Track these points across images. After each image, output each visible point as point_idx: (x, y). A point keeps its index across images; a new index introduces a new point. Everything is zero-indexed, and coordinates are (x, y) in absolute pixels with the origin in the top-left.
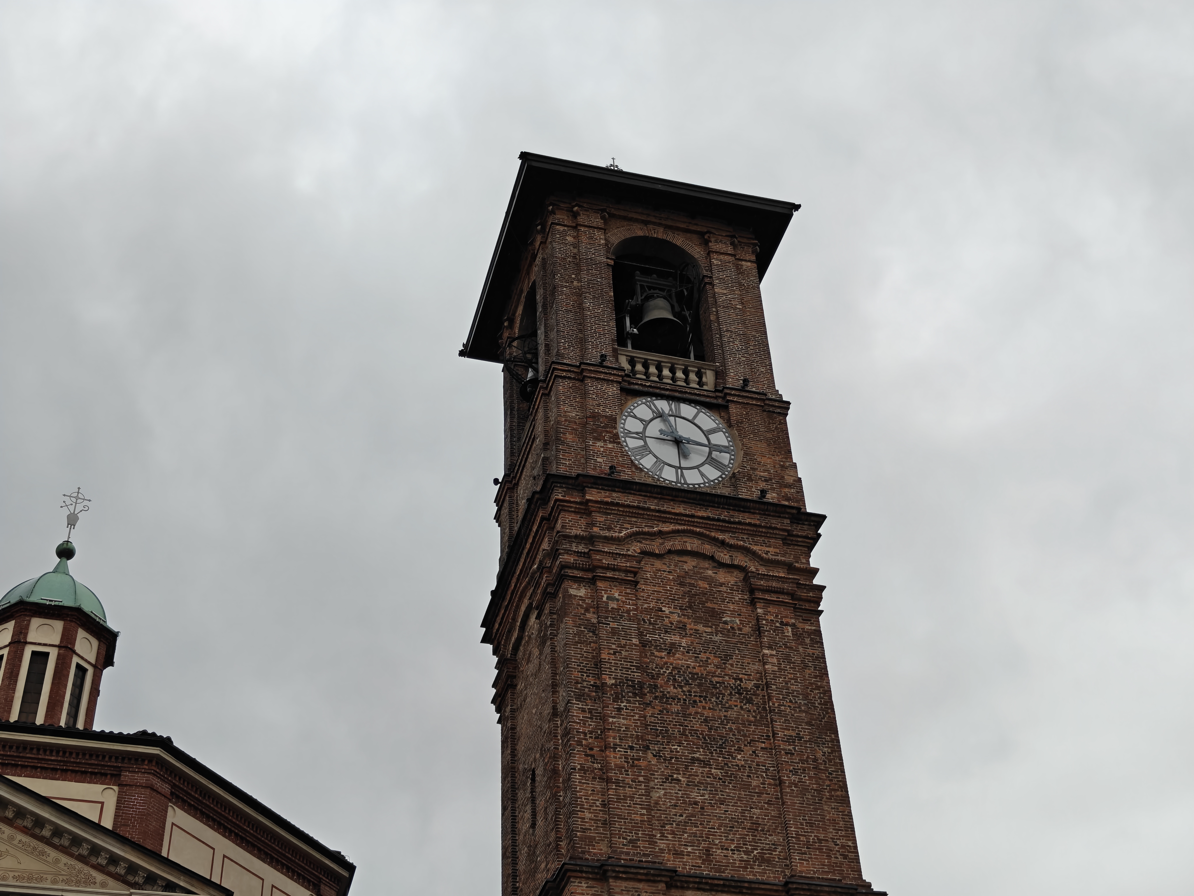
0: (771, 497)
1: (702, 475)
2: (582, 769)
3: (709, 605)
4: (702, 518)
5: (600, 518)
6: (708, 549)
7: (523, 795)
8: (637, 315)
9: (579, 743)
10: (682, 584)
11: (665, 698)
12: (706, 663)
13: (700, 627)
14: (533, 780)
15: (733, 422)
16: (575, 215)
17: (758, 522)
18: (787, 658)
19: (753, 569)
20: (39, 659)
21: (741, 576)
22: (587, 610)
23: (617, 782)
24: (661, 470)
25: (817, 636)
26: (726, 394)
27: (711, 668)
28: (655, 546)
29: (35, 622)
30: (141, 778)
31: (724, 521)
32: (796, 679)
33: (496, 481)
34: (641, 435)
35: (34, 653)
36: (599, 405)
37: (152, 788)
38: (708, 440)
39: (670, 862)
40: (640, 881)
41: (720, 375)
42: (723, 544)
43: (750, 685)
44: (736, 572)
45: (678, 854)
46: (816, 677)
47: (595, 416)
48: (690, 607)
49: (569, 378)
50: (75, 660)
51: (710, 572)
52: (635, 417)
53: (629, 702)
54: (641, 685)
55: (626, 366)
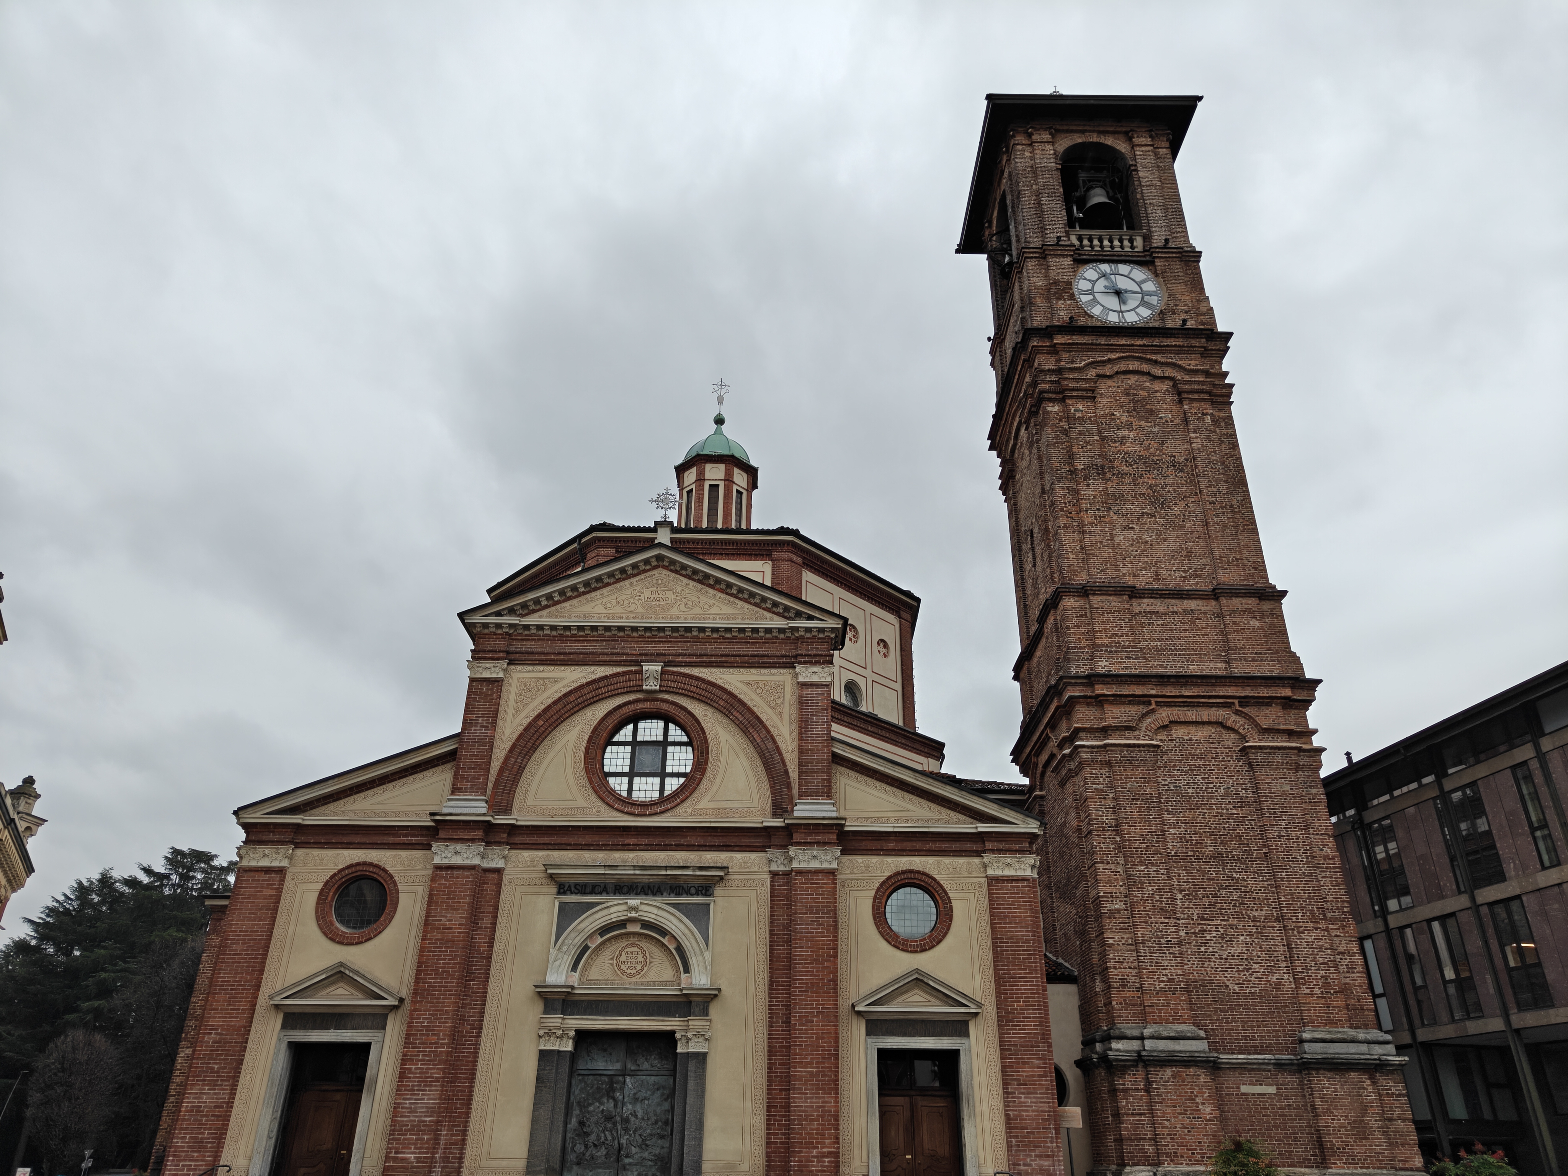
0: (1190, 324)
1: (1138, 314)
2: (1065, 526)
3: (1148, 407)
4: (1140, 345)
5: (1065, 355)
6: (1145, 367)
7: (1026, 547)
8: (1081, 203)
9: (1062, 510)
10: (1128, 395)
11: (1120, 474)
12: (1148, 448)
13: (1143, 423)
14: (1032, 537)
15: (1159, 273)
16: (1030, 135)
17: (1181, 344)
18: (1208, 438)
19: (1179, 377)
20: (714, 488)
21: (1171, 384)
22: (1060, 420)
23: (1090, 533)
24: (1107, 315)
25: (1229, 421)
26: (1152, 252)
27: (1152, 450)
28: (1108, 370)
29: (708, 466)
30: (785, 555)
31: (1156, 346)
32: (1215, 452)
33: (989, 339)
34: (1091, 292)
35: (710, 486)
36: (1058, 274)
37: (791, 561)
38: (1141, 288)
39: (1131, 582)
40: (1110, 595)
41: (1147, 238)
42: (1156, 362)
43: (1182, 459)
44: (1167, 382)
45: (1135, 576)
46: (1230, 449)
47: (1056, 283)
48: (1134, 410)
49: (1035, 257)
50: (735, 487)
51: (1148, 384)
52: (1086, 279)
53: (1094, 479)
54: (1103, 467)
55: (1076, 243)
